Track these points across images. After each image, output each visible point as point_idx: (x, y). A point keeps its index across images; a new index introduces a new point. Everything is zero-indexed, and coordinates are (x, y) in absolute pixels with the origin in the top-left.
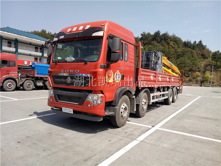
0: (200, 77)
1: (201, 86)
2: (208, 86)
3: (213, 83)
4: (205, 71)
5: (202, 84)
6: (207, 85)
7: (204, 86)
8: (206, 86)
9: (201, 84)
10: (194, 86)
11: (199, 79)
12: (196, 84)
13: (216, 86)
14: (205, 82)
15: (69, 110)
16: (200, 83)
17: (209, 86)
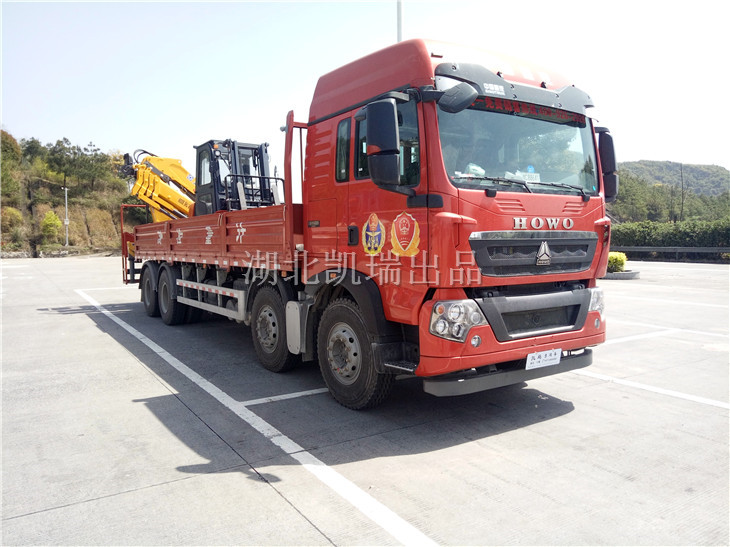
0: (23, 224)
1: (36, 255)
2: (58, 256)
3: (71, 244)
4: (32, 204)
5: (38, 248)
6: (55, 253)
7: (47, 255)
8: (54, 256)
9: (35, 248)
10: (9, 257)
11: (23, 230)
12: (16, 250)
13: (83, 253)
14: (46, 241)
15: (548, 357)
16: (28, 246)
17: (64, 256)
